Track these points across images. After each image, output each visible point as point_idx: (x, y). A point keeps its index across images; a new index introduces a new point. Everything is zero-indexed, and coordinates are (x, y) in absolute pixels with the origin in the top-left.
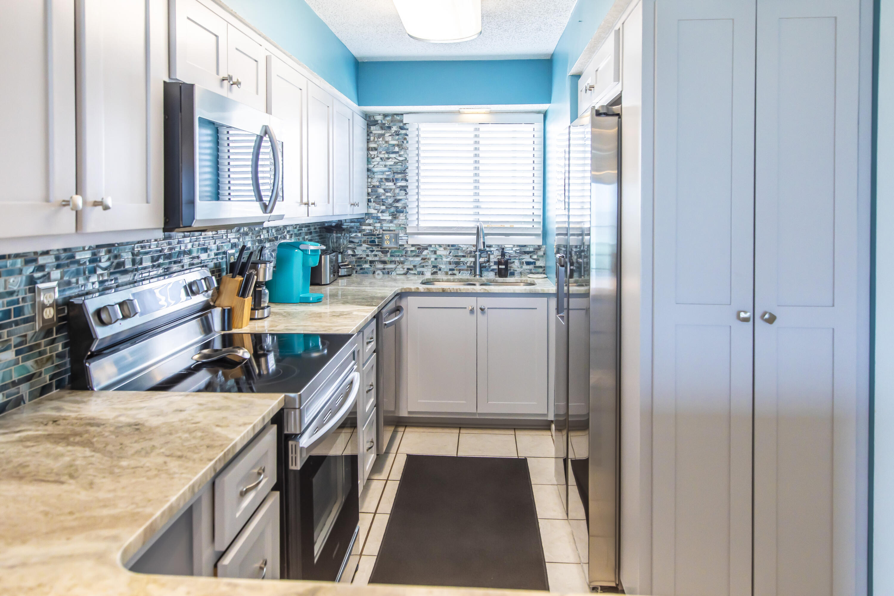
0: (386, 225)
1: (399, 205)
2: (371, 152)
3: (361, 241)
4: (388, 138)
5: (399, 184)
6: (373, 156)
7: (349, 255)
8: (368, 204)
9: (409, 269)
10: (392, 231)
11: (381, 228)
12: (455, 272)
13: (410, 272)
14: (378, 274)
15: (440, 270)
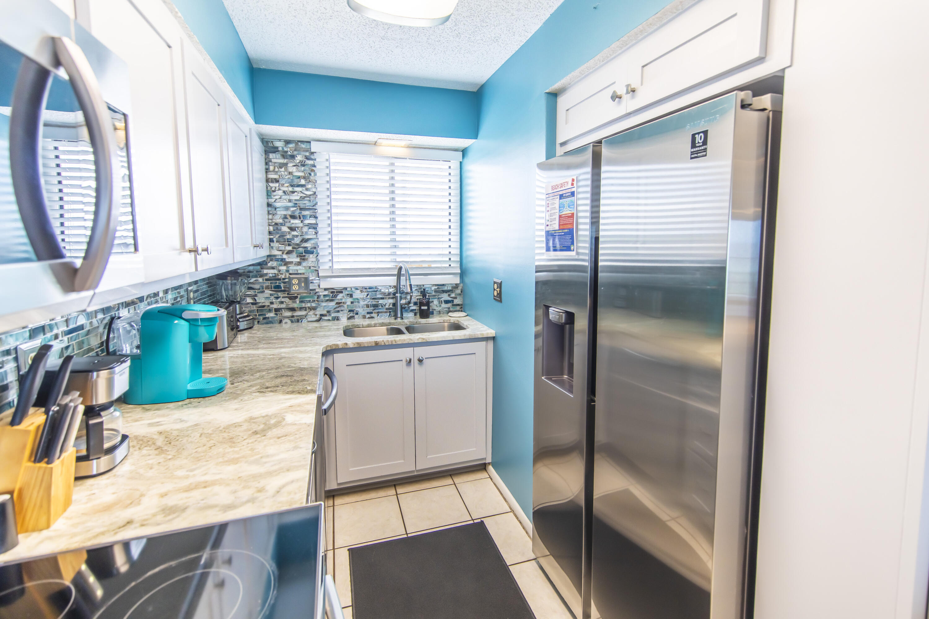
0: (292, 268)
1: (308, 245)
2: (271, 185)
3: (262, 287)
4: (291, 168)
5: (307, 222)
6: (273, 189)
7: (248, 303)
8: (270, 245)
9: (322, 315)
10: (301, 274)
11: (287, 271)
12: (373, 315)
13: (323, 318)
14: (286, 323)
15: (357, 314)
